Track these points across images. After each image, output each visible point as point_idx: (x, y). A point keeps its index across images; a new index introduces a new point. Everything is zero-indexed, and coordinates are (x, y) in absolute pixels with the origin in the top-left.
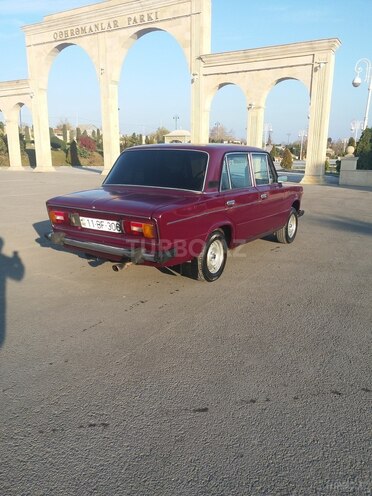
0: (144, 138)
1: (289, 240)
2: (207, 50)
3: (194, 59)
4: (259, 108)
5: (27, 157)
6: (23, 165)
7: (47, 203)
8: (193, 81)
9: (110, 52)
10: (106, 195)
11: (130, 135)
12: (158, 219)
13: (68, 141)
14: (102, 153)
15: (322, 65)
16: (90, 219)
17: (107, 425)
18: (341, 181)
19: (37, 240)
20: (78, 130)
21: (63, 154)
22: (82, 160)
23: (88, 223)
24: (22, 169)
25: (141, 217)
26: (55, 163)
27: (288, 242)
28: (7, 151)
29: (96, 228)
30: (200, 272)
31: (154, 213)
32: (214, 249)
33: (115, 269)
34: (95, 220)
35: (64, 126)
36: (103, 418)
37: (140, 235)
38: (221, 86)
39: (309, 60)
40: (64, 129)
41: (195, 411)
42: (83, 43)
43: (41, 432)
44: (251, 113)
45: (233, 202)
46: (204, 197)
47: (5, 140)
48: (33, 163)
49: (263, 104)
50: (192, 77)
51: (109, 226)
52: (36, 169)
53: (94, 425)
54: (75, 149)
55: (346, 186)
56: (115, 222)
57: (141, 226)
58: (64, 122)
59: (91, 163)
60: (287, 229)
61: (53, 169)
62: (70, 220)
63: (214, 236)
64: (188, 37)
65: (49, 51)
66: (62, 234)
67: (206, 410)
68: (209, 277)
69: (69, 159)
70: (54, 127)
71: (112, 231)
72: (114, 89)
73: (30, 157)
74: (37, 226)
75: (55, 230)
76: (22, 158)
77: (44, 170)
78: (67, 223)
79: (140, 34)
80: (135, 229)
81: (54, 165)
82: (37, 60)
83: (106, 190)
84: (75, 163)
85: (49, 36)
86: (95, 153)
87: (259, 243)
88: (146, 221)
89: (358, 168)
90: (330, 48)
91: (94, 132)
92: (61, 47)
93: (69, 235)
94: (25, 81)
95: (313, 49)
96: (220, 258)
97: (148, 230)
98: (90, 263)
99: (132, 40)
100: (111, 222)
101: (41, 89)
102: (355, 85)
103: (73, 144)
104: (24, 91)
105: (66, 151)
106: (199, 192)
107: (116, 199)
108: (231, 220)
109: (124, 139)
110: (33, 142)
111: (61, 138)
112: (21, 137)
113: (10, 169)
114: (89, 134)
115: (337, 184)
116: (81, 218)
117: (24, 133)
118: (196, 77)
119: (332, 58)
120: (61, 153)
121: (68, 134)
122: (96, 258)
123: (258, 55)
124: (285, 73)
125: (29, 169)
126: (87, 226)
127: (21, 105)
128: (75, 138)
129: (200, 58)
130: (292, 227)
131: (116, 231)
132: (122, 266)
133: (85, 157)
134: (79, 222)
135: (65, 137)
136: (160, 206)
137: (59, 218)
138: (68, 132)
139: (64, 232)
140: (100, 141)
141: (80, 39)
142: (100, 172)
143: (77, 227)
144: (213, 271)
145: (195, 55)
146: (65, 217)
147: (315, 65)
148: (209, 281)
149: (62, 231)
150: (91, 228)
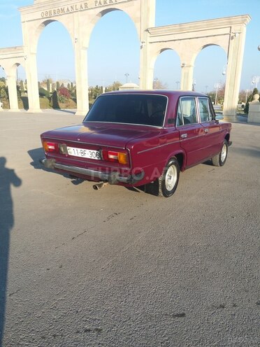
0: (104, 89)
1: (221, 164)
2: (152, 24)
3: (143, 31)
4: (190, 66)
5: (22, 102)
6: (19, 108)
7: (41, 136)
8: (141, 47)
9: (82, 26)
10: (85, 130)
11: (94, 87)
12: (131, 149)
13: (51, 91)
14: (75, 100)
15: (237, 34)
16: (76, 149)
17: (100, 330)
18: (249, 120)
19: (32, 164)
20: (58, 83)
22: (60, 105)
23: (73, 152)
24: (19, 110)
25: (117, 147)
26: (42, 106)
27: (221, 166)
28: (8, 98)
29: (80, 155)
30: (160, 190)
31: (127, 144)
32: (171, 172)
33: (95, 188)
34: (79, 150)
35: (48, 80)
36: (96, 322)
37: (116, 161)
38: (162, 50)
39: (227, 31)
40: (48, 83)
41: (174, 316)
42: (62, 19)
43: (44, 338)
44: (184, 70)
45: (185, 135)
46: (164, 131)
47: (7, 90)
48: (26, 106)
49: (192, 63)
50: (141, 44)
51: (90, 154)
52: (29, 111)
53: (89, 330)
54: (57, 97)
55: (252, 123)
56: (95, 151)
57: (116, 155)
58: (48, 78)
59: (67, 107)
60: (220, 156)
61: (40, 111)
62: (60, 149)
63: (171, 162)
64: (138, 14)
65: (38, 26)
66: (54, 160)
67: (183, 315)
68: (167, 194)
69: (52, 103)
70: (41, 82)
71: (93, 158)
72: (84, 53)
73: (24, 102)
74: (31, 153)
75: (47, 157)
76: (19, 103)
77: (34, 111)
78: (57, 151)
79: (103, 13)
80: (111, 157)
81: (41, 108)
82: (30, 33)
83: (86, 126)
84: (56, 106)
85: (38, 15)
86: (70, 100)
87: (201, 166)
88: (121, 151)
90: (243, 22)
91: (69, 85)
92: (46, 23)
93: (58, 161)
94: (21, 47)
95: (230, 23)
96: (174, 178)
97: (122, 157)
98: (72, 182)
99: (98, 18)
100: (92, 151)
101: (32, 54)
103: (55, 93)
104: (20, 55)
105: (49, 98)
106: (160, 128)
107: (95, 133)
109: (91, 89)
110: (26, 92)
111: (46, 89)
112: (18, 88)
113: (9, 110)
114: (66, 86)
115: (246, 121)
116: (68, 148)
117: (19, 85)
118: (144, 44)
119: (244, 29)
120: (46, 100)
121: (51, 86)
122: (78, 178)
123: (190, 27)
124: (209, 41)
125: (23, 110)
126: (73, 154)
127: (18, 64)
128: (56, 89)
129: (147, 30)
130: (224, 155)
131: (96, 158)
132: (100, 186)
133: (63, 102)
134: (66, 150)
135: (48, 88)
136: (132, 138)
137: (50, 147)
138: (51, 85)
139: (55, 158)
140: (73, 91)
141: (60, 17)
142: (74, 113)
143: (65, 155)
144: (169, 189)
145: (144, 28)
146: (56, 147)
147: (232, 35)
148: (166, 197)
149: (53, 158)
150: (76, 155)
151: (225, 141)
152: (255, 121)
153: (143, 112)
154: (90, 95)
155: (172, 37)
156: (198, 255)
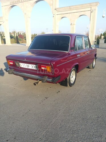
1: (93, 68)
4: (74, 24)
5: (3, 41)
6: (2, 43)
7: (6, 57)
8: (53, 17)
9: (27, 8)
10: (29, 54)
11: (34, 34)
12: (53, 64)
13: (15, 36)
14: (26, 39)
15: (94, 11)
16: (24, 64)
20: (18, 33)
21: (14, 40)
22: (20, 42)
23: (23, 65)
24: (2, 45)
25: (46, 63)
26: (12, 42)
29: (26, 67)
30: (68, 84)
31: (51, 61)
32: (72, 74)
33: (35, 84)
34: (26, 64)
35: (14, 32)
38: (62, 18)
39: (89, 9)
40: (14, 33)
44: (72, 26)
45: (79, 55)
46: (69, 54)
48: (5, 43)
51: (32, 67)
52: (6, 45)
54: (18, 39)
56: (34, 65)
57: (46, 67)
59: (22, 43)
61: (11, 44)
62: (16, 64)
63: (73, 69)
64: (52, 2)
65: (8, 8)
66: (13, 70)
69: (16, 41)
71: (33, 69)
72: (29, 20)
75: (10, 68)
77: (8, 45)
78: (14, 65)
80: (43, 68)
81: (11, 43)
82: (5, 11)
83: (29, 52)
84: (18, 42)
85: (8, 3)
86: (24, 40)
88: (48, 65)
89: (105, 43)
90: (96, 5)
92: (12, 7)
94: (1, 17)
95: (91, 6)
96: (74, 77)
97: (49, 69)
98: (24, 79)
99: (34, 4)
100: (33, 65)
101: (6, 20)
102: (103, 17)
103: (17, 37)
104: (1, 20)
106: (67, 52)
107: (34, 56)
108: (78, 62)
109: (32, 35)
110: (5, 36)
111: (13, 35)
112: (1, 35)
114: (22, 34)
115: (98, 48)
116: (20, 63)
118: (54, 15)
119: (97, 8)
123: (74, 8)
124: (82, 13)
125: (4, 44)
126: (22, 67)
127: (0, 25)
128: (17, 35)
129: (56, 9)
130: (94, 64)
131: (35, 69)
132: (37, 83)
133: (21, 41)
134: (19, 65)
135: (14, 35)
136: (53, 58)
137: (11, 63)
138: (15, 33)
139: (14, 69)
140: (25, 36)
141: (18, 4)
142: (25, 45)
143: (18, 67)
144: (72, 82)
145: (54, 8)
146: (14, 63)
147: (92, 11)
148: (71, 86)
149: (12, 68)
150: (24, 67)
151: (95, 57)
152: (102, 47)
153: (57, 44)
154: (32, 38)
155: (66, 12)
156: (94, 125)
